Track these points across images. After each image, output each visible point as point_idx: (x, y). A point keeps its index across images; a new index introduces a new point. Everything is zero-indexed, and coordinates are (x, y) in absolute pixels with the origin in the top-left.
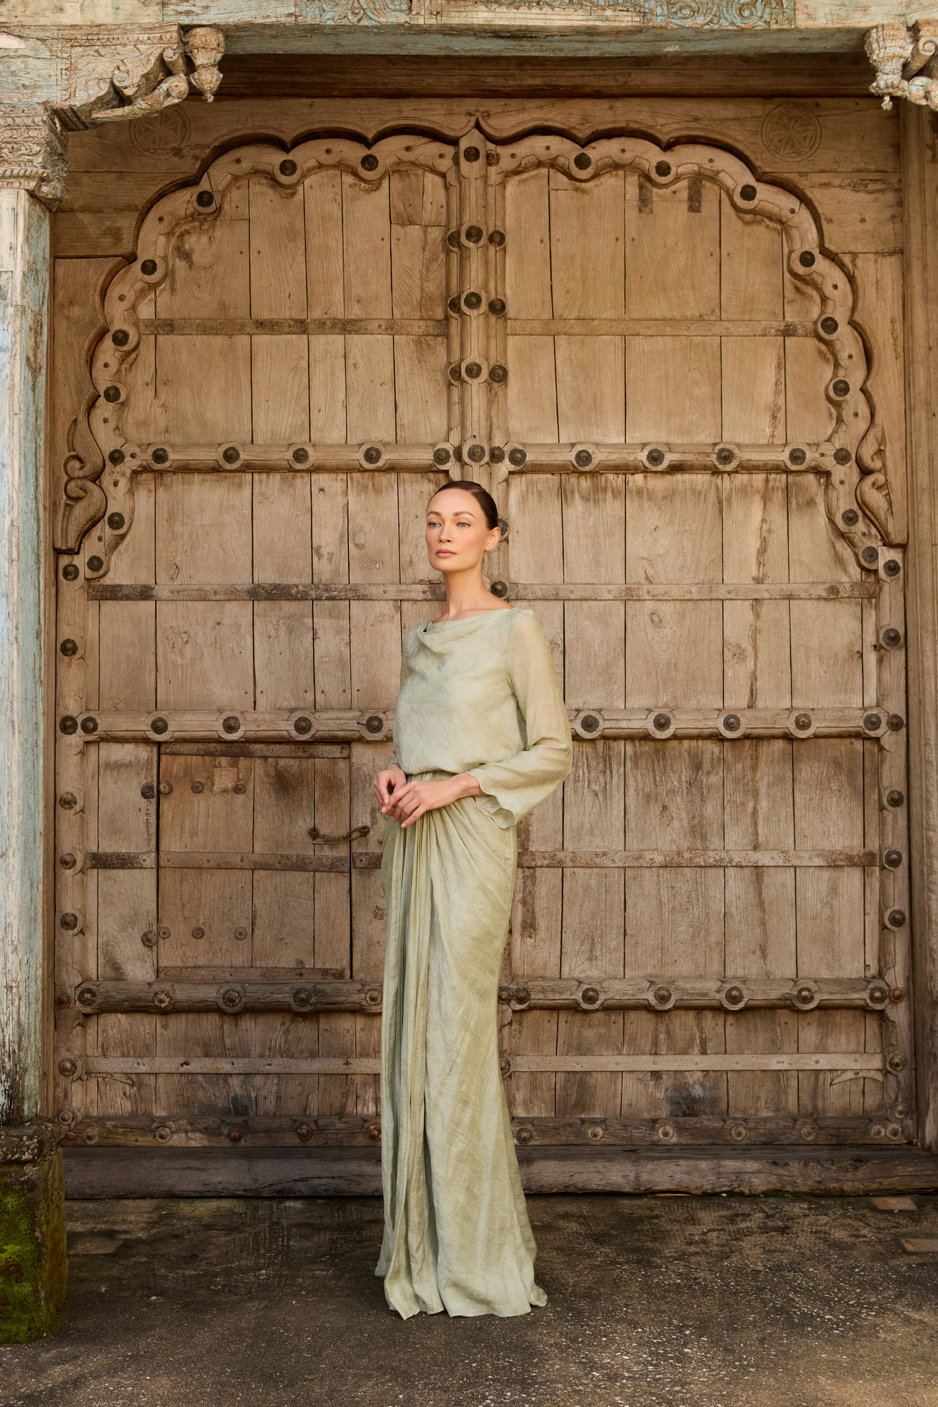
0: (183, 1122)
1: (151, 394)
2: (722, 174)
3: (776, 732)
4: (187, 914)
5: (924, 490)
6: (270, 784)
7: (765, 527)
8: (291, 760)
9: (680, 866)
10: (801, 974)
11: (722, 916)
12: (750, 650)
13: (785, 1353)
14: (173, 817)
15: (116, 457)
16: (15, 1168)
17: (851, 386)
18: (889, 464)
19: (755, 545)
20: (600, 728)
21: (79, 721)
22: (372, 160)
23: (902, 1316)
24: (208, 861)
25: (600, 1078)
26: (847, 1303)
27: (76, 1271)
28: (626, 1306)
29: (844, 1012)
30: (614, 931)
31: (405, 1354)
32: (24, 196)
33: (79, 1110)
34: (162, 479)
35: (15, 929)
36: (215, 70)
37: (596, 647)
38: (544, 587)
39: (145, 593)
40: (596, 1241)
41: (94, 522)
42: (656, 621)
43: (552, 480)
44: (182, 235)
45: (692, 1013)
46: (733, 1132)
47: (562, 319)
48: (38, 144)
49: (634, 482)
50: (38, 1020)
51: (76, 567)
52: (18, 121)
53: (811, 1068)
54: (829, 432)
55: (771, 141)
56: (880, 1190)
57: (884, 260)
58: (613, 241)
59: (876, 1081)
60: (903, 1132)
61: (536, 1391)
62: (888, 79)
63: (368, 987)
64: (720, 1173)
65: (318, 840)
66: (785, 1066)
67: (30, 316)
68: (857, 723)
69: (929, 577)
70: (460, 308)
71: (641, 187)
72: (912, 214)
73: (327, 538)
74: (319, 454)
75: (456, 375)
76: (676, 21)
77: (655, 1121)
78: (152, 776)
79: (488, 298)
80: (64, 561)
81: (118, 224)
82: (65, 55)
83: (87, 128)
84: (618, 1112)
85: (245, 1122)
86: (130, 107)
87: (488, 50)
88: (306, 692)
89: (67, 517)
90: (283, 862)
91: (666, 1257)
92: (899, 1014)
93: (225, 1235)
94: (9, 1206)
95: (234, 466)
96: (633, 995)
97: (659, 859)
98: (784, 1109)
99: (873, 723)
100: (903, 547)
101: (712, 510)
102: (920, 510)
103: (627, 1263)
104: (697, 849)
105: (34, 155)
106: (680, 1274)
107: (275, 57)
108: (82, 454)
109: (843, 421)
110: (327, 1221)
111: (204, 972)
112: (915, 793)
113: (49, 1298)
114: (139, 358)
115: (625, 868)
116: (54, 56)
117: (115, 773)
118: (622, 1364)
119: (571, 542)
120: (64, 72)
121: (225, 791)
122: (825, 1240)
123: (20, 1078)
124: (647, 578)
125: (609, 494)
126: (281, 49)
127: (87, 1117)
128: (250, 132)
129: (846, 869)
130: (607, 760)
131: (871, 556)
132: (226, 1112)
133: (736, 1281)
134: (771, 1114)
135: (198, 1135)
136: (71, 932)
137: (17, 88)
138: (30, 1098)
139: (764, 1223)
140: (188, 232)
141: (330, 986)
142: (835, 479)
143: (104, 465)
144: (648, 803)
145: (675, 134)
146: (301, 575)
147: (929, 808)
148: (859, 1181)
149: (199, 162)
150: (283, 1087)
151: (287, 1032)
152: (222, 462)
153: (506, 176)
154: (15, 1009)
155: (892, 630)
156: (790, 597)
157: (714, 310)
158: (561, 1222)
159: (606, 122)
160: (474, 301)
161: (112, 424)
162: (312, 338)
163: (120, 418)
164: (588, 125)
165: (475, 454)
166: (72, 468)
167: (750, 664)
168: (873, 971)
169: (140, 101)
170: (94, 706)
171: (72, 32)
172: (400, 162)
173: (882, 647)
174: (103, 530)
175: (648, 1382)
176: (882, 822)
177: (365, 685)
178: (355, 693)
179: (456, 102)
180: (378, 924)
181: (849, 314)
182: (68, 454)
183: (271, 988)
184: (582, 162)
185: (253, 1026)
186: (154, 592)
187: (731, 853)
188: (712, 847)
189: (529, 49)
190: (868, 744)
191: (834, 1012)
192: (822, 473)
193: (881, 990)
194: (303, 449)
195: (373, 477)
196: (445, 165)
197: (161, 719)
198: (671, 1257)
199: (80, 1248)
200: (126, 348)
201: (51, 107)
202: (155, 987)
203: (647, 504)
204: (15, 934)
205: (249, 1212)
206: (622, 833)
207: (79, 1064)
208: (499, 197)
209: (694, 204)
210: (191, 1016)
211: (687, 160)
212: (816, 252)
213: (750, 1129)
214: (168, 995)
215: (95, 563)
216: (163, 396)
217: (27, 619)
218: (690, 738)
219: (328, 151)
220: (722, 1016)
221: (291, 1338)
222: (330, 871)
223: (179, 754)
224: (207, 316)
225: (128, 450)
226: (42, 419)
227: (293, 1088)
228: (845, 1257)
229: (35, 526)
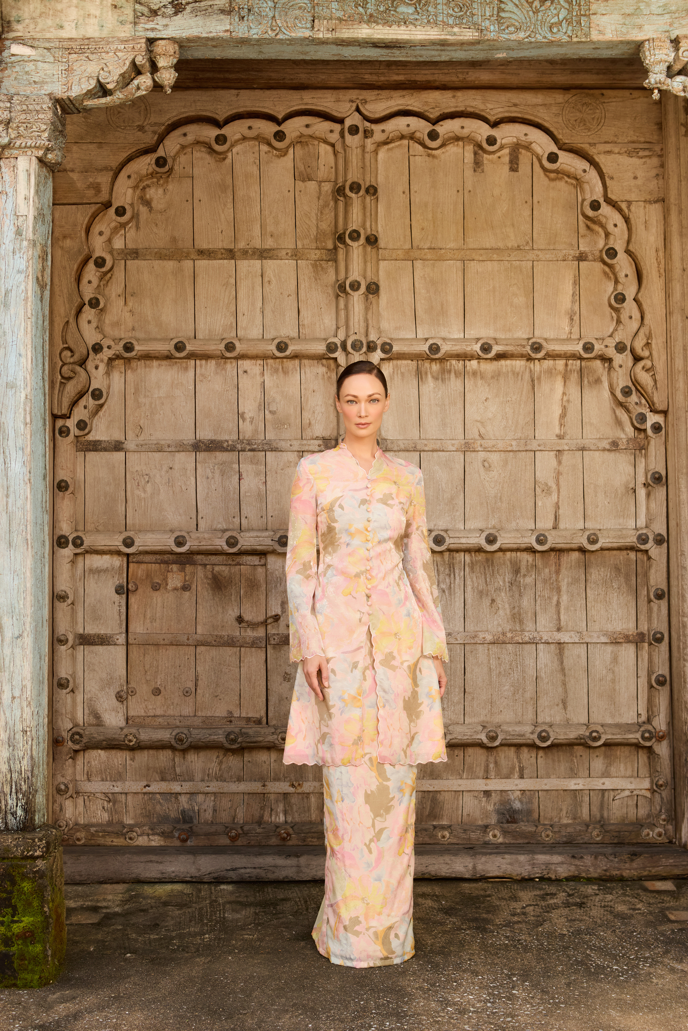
0: (146, 828)
1: (122, 303)
2: (533, 145)
3: (573, 546)
4: (148, 678)
5: (679, 372)
6: (208, 584)
7: (565, 398)
8: (223, 567)
9: (504, 643)
10: (591, 721)
11: (535, 679)
12: (554, 487)
13: (586, 994)
14: (138, 608)
15: (97, 348)
16: (29, 861)
17: (627, 297)
18: (655, 353)
19: (558, 411)
20: (446, 544)
21: (70, 539)
22: (281, 134)
23: (669, 967)
24: (164, 640)
25: (447, 796)
26: (629, 957)
27: (71, 936)
28: (470, 960)
29: (623, 747)
30: (457, 690)
31: (312, 995)
32: (34, 161)
33: (70, 819)
34: (130, 363)
35: (29, 689)
36: (172, 71)
37: (443, 485)
38: (406, 442)
39: (118, 447)
40: (446, 913)
41: (81, 395)
42: (487, 466)
43: (412, 365)
44: (144, 188)
45: (513, 749)
46: (543, 835)
47: (419, 249)
48: (45, 124)
49: (471, 366)
50: (45, 755)
51: (68, 428)
52: (31, 107)
53: (599, 788)
54: (611, 330)
55: (569, 120)
56: (650, 876)
57: (651, 206)
58: (455, 192)
59: (646, 797)
60: (665, 834)
61: (407, 1021)
62: (656, 77)
63: (279, 731)
64: (534, 864)
65: (243, 625)
66: (580, 787)
67: (39, 248)
68: (632, 540)
69: (684, 434)
70: (345, 241)
71: (475, 154)
72: (670, 173)
73: (249, 407)
74: (243, 346)
75: (342, 289)
76: (504, 36)
77: (486, 827)
78: (123, 578)
79: (365, 233)
80: (60, 423)
81: (98, 180)
82: (65, 60)
83: (79, 112)
84: (460, 820)
85: (191, 828)
86: (111, 97)
87: (369, 56)
88: (234, 517)
89: (61, 392)
90: (218, 640)
91: (497, 925)
92: (663, 749)
93: (178, 910)
94: (25, 889)
95: (183, 354)
96: (471, 736)
97: (489, 638)
98: (580, 818)
99: (643, 539)
100: (665, 413)
101: (527, 386)
102: (677, 386)
103: (469, 929)
104: (517, 631)
105: (42, 131)
106: (507, 937)
107: (213, 61)
108: (72, 346)
109: (621, 322)
110: (251, 899)
111: (160, 720)
112: (674, 590)
113: (53, 956)
114: (113, 277)
115: (464, 644)
116: (56, 60)
117: (96, 576)
118: (468, 1002)
119: (425, 409)
120: (63, 72)
121: (176, 589)
122: (611, 912)
123: (33, 797)
124: (480, 435)
125: (453, 375)
126: (219, 56)
127: (76, 824)
128: (193, 114)
129: (624, 645)
130: (451, 566)
131: (642, 420)
132: (177, 821)
133: (548, 942)
134: (570, 821)
135: (156, 837)
136: (64, 691)
137: (30, 84)
138: (39, 811)
139: (567, 900)
140: (148, 186)
141: (252, 730)
142: (616, 364)
143: (88, 354)
144: (481, 597)
145: (500, 116)
146: (230, 433)
147: (684, 600)
148: (634, 869)
149: (157, 136)
150: (218, 803)
151: (221, 763)
152: (174, 352)
153: (378, 146)
154: (29, 747)
155: (657, 472)
156: (583, 449)
157: (528, 242)
159: (450, 107)
160: (355, 235)
161: (94, 324)
162: (238, 262)
163: (99, 320)
164: (437, 109)
165: (356, 346)
166: (65, 356)
167: (554, 497)
168: (644, 718)
169: (118, 93)
170: (81, 527)
171: (69, 43)
172: (302, 136)
173: (649, 485)
174: (87, 401)
175: (488, 1015)
176: (650, 610)
177: (276, 512)
178: (269, 518)
179: (341, 92)
180: (286, 685)
181: (625, 245)
182: (62, 346)
183: (209, 732)
184: (433, 136)
185: (196, 759)
186: (124, 446)
187: (541, 633)
188: (527, 629)
189: (398, 55)
190: (639, 554)
191: (616, 748)
192: (606, 359)
193: (649, 732)
194: (231, 343)
195: (282, 362)
196: (334, 137)
197: (129, 538)
198: (501, 924)
199: (74, 919)
200: (104, 269)
201: (54, 97)
202: (125, 731)
203: (480, 382)
204: (29, 693)
205: (194, 893)
206: (462, 619)
207: (71, 786)
208: (373, 161)
209: (514, 166)
210: (151, 752)
211: (508, 134)
212: (601, 200)
213: (555, 832)
214: (135, 736)
215: (82, 425)
216: (130, 304)
217: (37, 466)
218: (511, 550)
219: (250, 128)
220: (535, 751)
221: (229, 984)
222: (252, 647)
223: (143, 563)
224: (162, 247)
225: (105, 343)
226: (48, 322)
227: (225, 803)
228: (626, 924)
229: (43, 399)
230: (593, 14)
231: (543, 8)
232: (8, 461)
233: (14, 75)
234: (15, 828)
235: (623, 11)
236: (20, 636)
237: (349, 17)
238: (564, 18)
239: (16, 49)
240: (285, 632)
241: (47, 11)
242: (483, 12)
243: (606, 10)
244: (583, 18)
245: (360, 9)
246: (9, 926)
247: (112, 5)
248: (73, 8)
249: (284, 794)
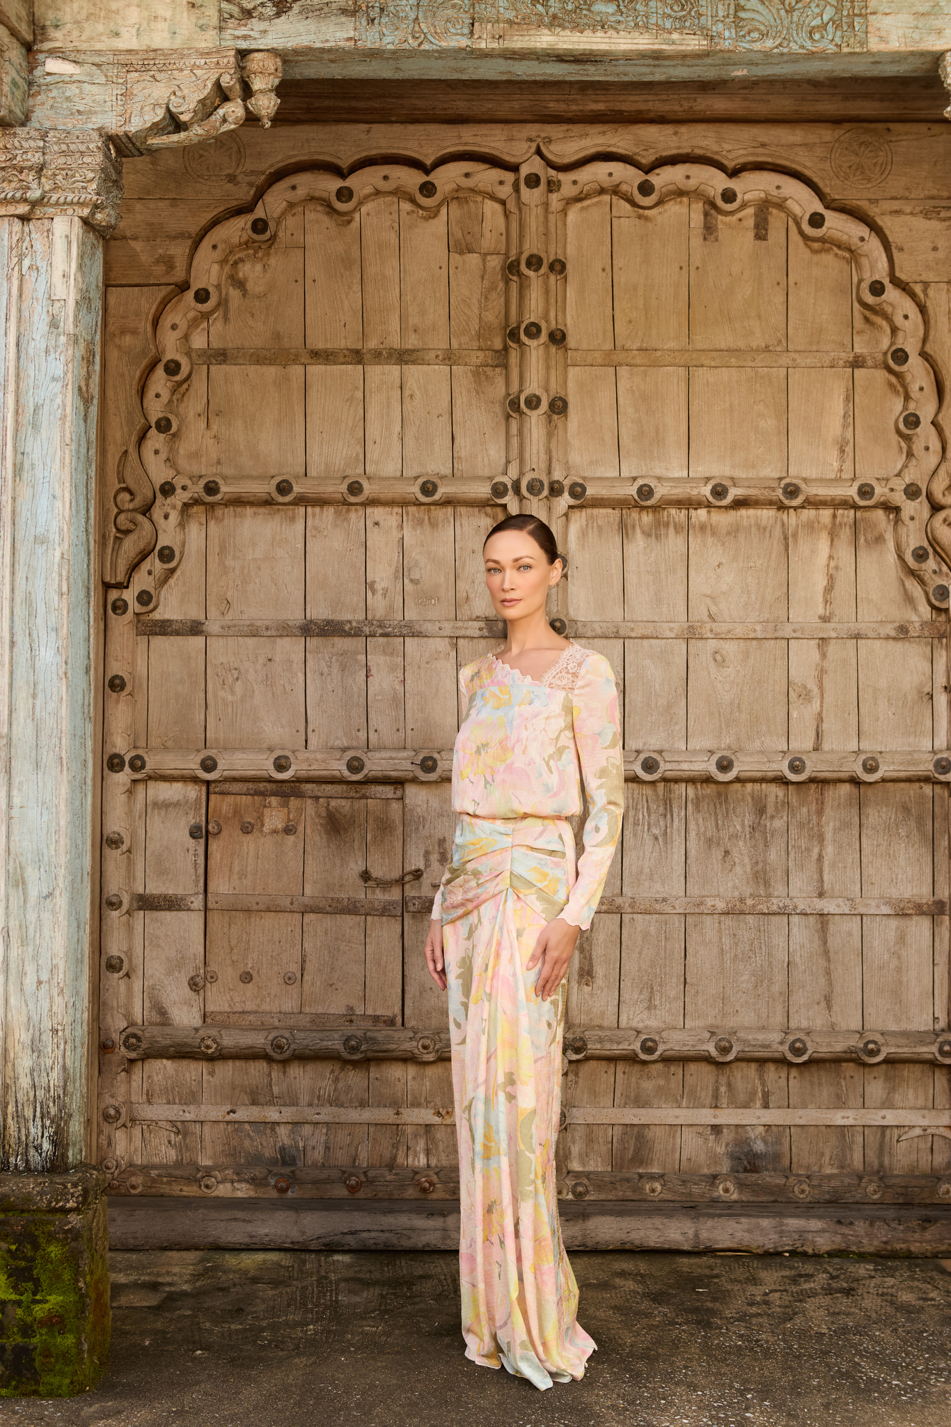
0: (229, 1172)
1: (203, 425)
2: (789, 202)
3: (842, 775)
4: (235, 958)
6: (321, 824)
7: (832, 564)
8: (343, 800)
9: (743, 913)
10: (867, 1026)
11: (786, 965)
12: (816, 690)
13: (851, 1420)
14: (221, 858)
15: (167, 489)
16: (59, 1216)
17: (921, 419)
19: (821, 582)
20: (661, 770)
21: (127, 759)
22: (430, 187)
24: (257, 904)
25: (659, 1132)
26: (915, 1368)
27: (119, 1323)
28: (686, 1367)
29: (912, 1065)
30: (674, 980)
31: (457, 1414)
32: (77, 222)
33: (123, 1158)
34: (213, 511)
35: (61, 970)
36: (273, 95)
37: (657, 686)
38: (604, 625)
39: (195, 629)
40: (654, 1300)
41: (144, 556)
42: (719, 660)
43: (613, 515)
44: (236, 263)
45: (753, 1066)
46: (796, 1189)
47: (624, 349)
48: (92, 171)
49: (697, 517)
50: (83, 1065)
51: (125, 601)
52: (73, 147)
53: (877, 1124)
54: (899, 466)
55: (840, 167)
56: (949, 1251)
58: (677, 269)
59: (945, 1138)
63: (420, 1035)
64: (782, 1232)
65: (370, 883)
66: (850, 1122)
67: (82, 345)
68: (927, 767)
70: (519, 338)
71: (706, 214)
73: (382, 574)
74: (374, 487)
75: (515, 407)
76: (744, 45)
77: (715, 1177)
78: (200, 816)
79: (548, 328)
80: (113, 595)
81: (171, 252)
82: (121, 81)
83: (142, 154)
84: (677, 1167)
85: (293, 1172)
86: (186, 133)
87: (551, 75)
88: (359, 730)
89: (116, 550)
90: (334, 905)
91: (726, 1318)
93: (272, 1289)
94: (53, 1255)
95: (287, 499)
96: (694, 1046)
97: (721, 906)
98: (849, 1166)
99: (943, 767)
101: (777, 547)
103: (686, 1323)
104: (760, 896)
105: (89, 181)
106: (741, 1336)
107: (332, 82)
108: (132, 486)
109: (913, 455)
110: (377, 1275)
111: (251, 1017)
113: (91, 1351)
114: (191, 388)
115: (685, 915)
116: (109, 81)
117: (163, 813)
119: (632, 579)
120: (119, 97)
121: (275, 832)
122: (892, 1303)
123: (65, 1124)
124: (710, 616)
125: (671, 529)
126: (339, 74)
127: (131, 1165)
128: (306, 158)
129: (915, 918)
130: (667, 803)
131: (942, 595)
132: (274, 1162)
133: (800, 1344)
134: (835, 1171)
135: (244, 1185)
136: (116, 975)
137: (72, 114)
138: (74, 1145)
139: (829, 1284)
140: (242, 260)
141: (381, 1034)
142: (905, 515)
143: (155, 498)
144: (710, 848)
145: (742, 160)
146: (354, 612)
148: (927, 1242)
149: (254, 189)
150: (332, 1137)
151: (336, 1080)
152: (275, 495)
153: (567, 204)
154: (60, 1053)
156: (857, 637)
157: (780, 341)
158: (617, 1280)
159: (671, 148)
160: (534, 330)
161: (163, 456)
162: (368, 368)
163: (171, 450)
164: (652, 151)
165: (534, 488)
166: (122, 501)
167: (816, 705)
168: (942, 1024)
169: (196, 126)
170: (141, 743)
171: (128, 57)
172: (459, 189)
174: (153, 564)
177: (419, 724)
178: (409, 732)
179: (516, 127)
181: (920, 345)
182: (117, 486)
183: (321, 1035)
184: (646, 189)
185: (302, 1074)
186: (204, 628)
187: (795, 900)
188: (776, 894)
189: (593, 73)
190: (938, 789)
191: (902, 1066)
192: (891, 509)
194: (357, 482)
195: (429, 510)
196: (505, 191)
197: (210, 758)
198: (732, 1317)
199: (123, 1300)
200: (178, 378)
201: (106, 133)
202: (202, 1033)
203: (710, 540)
204: (61, 976)
205: (296, 1266)
206: (683, 878)
207: (123, 1111)
208: (560, 225)
209: (761, 232)
210: (238, 1063)
211: (753, 186)
212: (886, 281)
213: (813, 1187)
214: (214, 1041)
215: (145, 598)
216: (215, 427)
217: (76, 654)
218: (754, 780)
219: (386, 178)
220: (785, 1069)
221: (340, 1396)
222: (382, 915)
223: (229, 794)
224: (260, 346)
225: (179, 482)
226: (94, 450)
227: (342, 1138)
228: (912, 1321)
229: (86, 559)
230: (871, 14)
231: (800, 5)
232: (35, 646)
233: (50, 102)
234: (40, 1168)
235: (914, 9)
236: (50, 895)
237: (524, 19)
238: (830, 19)
239: (53, 65)
240: (430, 895)
241: (97, 12)
242: (713, 11)
243: (890, 7)
244: (857, 19)
245: (539, 7)
246: (29, 1307)
247: (189, 3)
248: (133, 8)
249: (427, 1125)
